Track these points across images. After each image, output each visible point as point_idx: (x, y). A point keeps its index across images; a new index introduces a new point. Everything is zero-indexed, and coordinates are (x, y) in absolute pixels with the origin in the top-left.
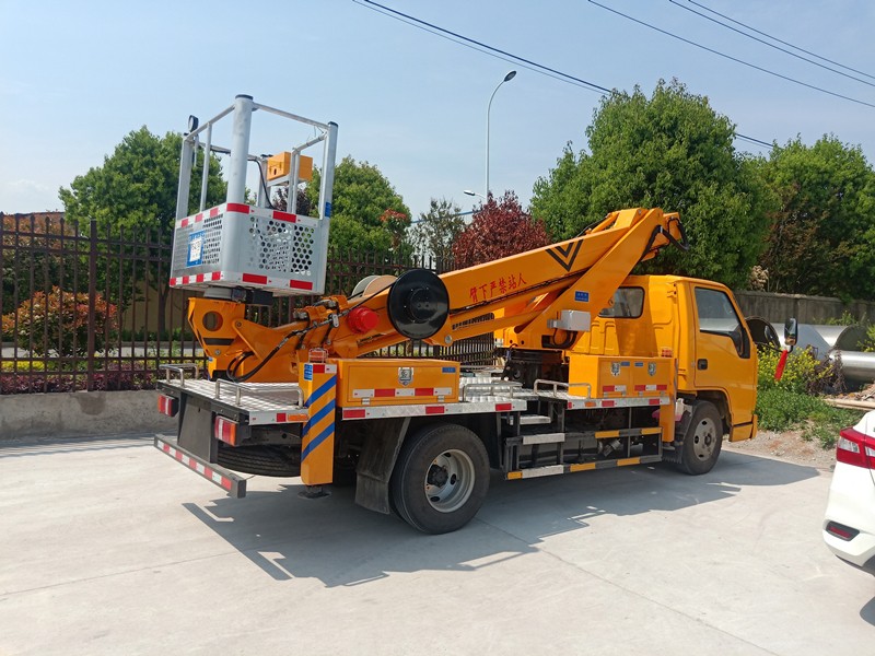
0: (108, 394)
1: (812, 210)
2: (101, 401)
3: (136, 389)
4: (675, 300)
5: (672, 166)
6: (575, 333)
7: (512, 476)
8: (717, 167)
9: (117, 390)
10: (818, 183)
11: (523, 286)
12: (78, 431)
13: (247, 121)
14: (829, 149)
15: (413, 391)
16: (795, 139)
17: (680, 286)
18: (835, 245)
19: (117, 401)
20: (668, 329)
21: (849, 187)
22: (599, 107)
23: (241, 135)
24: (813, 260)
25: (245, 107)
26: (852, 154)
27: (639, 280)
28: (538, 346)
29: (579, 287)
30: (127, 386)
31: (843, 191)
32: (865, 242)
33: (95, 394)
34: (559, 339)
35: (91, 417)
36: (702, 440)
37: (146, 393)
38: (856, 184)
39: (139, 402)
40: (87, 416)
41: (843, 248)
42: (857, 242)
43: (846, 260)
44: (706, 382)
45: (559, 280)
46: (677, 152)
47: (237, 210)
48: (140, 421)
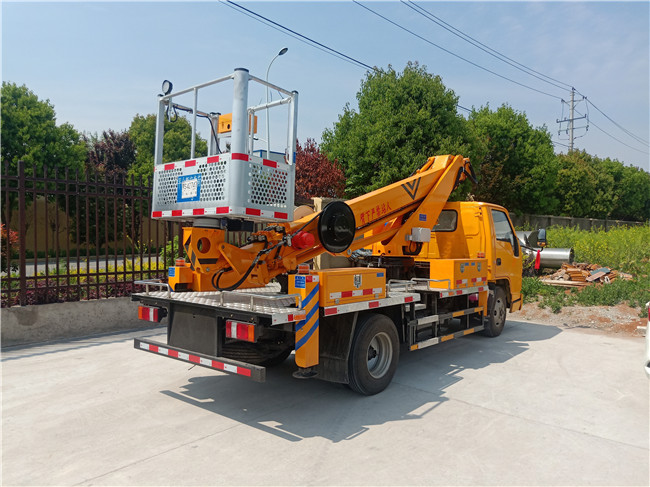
0: (40, 307)
1: (499, 154)
2: (33, 313)
3: (61, 302)
4: (481, 219)
5: (422, 123)
6: (421, 243)
7: (413, 348)
8: (449, 124)
9: (46, 303)
10: (501, 137)
11: (390, 211)
12: (15, 341)
13: (246, 89)
14: (505, 113)
15: (362, 291)
16: (485, 106)
17: (484, 209)
18: (513, 178)
19: (48, 313)
20: (477, 238)
21: (520, 139)
22: (365, 80)
23: (242, 99)
24: (499, 188)
25: (244, 77)
26: (520, 118)
27: (453, 205)
28: (401, 254)
29: (420, 211)
30: (54, 300)
31: (516, 142)
32: (530, 175)
33: (29, 308)
34: (413, 249)
35: (26, 327)
36: (498, 313)
37: (71, 304)
38: (524, 138)
39: (66, 312)
40: (22, 326)
41: (518, 179)
42: (525, 176)
43: (519, 188)
44: (501, 274)
45: (408, 206)
46: (423, 114)
47: (240, 158)
48: (66, 328)
